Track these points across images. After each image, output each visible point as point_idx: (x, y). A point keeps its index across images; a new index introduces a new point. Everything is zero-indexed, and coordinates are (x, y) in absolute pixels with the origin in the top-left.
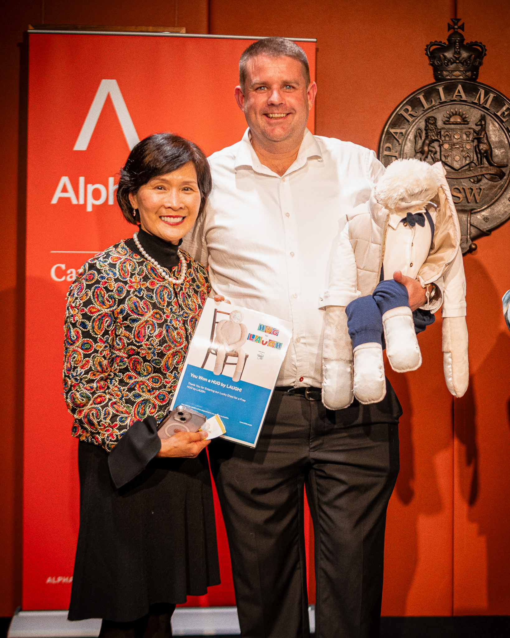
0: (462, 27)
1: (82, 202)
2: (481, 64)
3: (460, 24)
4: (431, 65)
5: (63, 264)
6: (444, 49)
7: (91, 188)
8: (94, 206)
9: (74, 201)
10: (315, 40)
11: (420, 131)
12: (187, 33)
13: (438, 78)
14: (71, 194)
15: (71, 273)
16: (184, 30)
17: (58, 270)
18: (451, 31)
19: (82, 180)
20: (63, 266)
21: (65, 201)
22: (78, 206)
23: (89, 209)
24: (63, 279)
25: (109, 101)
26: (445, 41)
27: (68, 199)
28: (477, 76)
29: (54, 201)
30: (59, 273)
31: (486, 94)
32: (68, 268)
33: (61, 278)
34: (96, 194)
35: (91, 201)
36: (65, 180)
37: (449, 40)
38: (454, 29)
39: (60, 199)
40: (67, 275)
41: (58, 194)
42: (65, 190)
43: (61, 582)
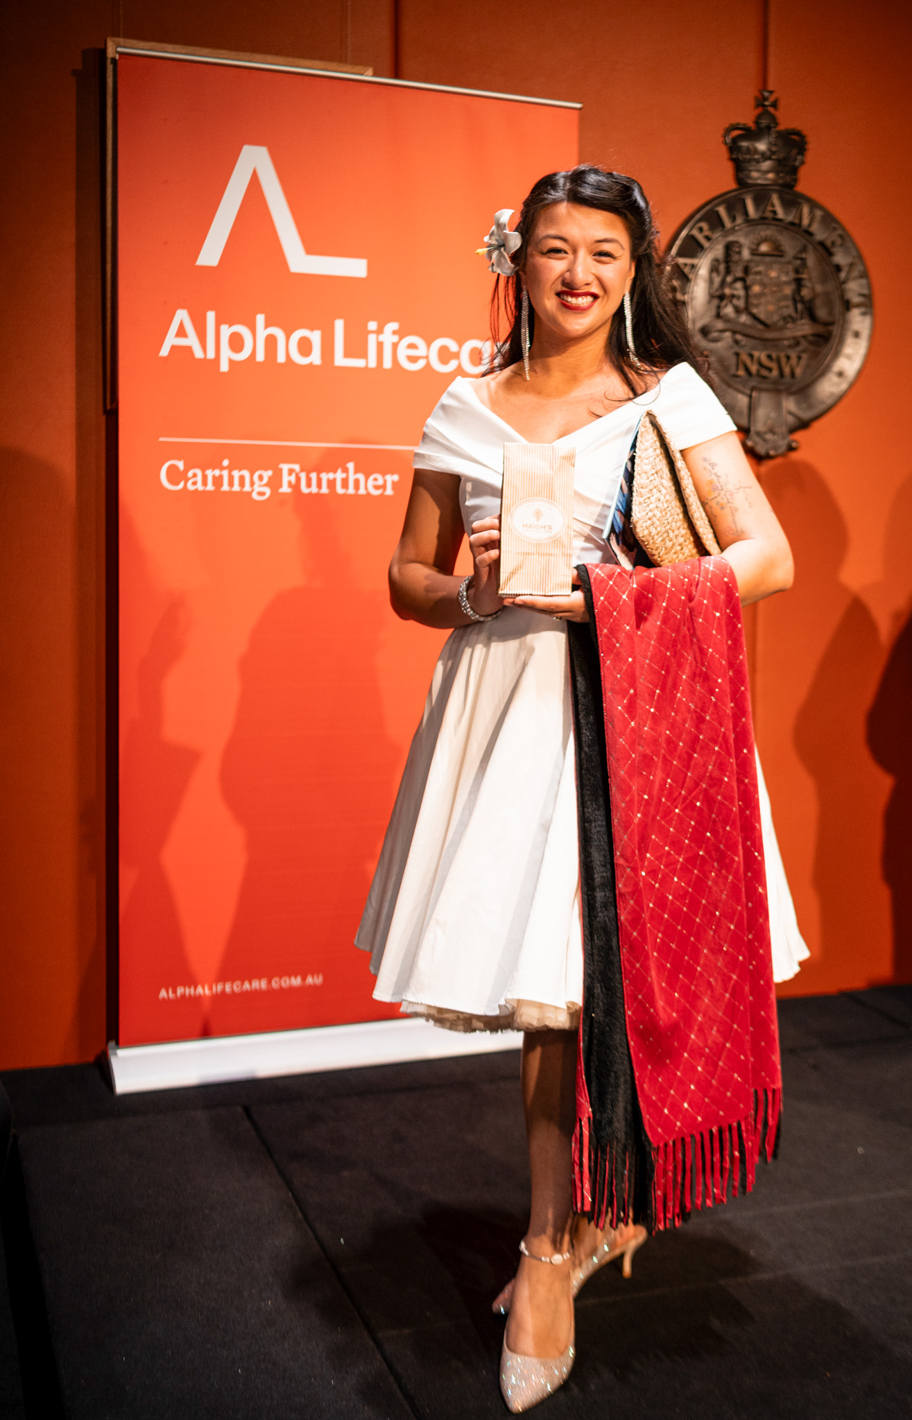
0: (775, 105)
1: (211, 354)
2: (803, 163)
3: (772, 98)
4: (732, 159)
5: (180, 460)
6: (751, 134)
7: (226, 331)
8: (231, 362)
9: (198, 354)
10: (578, 106)
11: (716, 263)
12: (375, 75)
13: (742, 182)
14: (192, 340)
15: (195, 475)
16: (370, 71)
17: (172, 471)
18: (760, 110)
19: (211, 316)
20: (180, 465)
21: (182, 353)
22: (205, 361)
23: (224, 367)
24: (181, 486)
25: (255, 184)
26: (751, 124)
27: (189, 349)
28: (796, 180)
29: (164, 352)
30: (174, 475)
31: (811, 212)
32: (188, 467)
33: (177, 484)
34: (236, 343)
35: (226, 354)
36: (182, 316)
37: (757, 123)
38: (764, 106)
39: (174, 348)
40: (187, 480)
41: (171, 340)
42: (181, 332)
43: (183, 996)
